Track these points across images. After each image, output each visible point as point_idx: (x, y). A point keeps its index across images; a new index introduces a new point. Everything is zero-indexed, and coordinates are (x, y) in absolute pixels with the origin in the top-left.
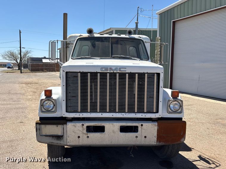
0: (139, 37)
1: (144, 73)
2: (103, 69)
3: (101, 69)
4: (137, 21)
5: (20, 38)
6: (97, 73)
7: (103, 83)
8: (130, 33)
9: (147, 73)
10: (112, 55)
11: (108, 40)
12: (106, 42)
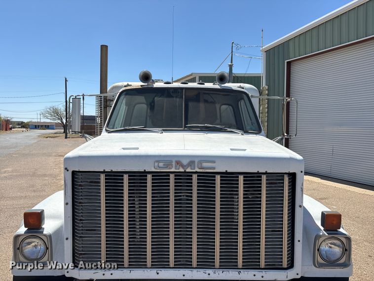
0: (240, 87)
1: (258, 173)
2: (161, 164)
3: (156, 164)
4: (232, 62)
5: (66, 89)
6: (145, 173)
7: (161, 197)
8: (222, 79)
9: (266, 173)
10: (186, 123)
11: (179, 93)
12: (176, 97)
